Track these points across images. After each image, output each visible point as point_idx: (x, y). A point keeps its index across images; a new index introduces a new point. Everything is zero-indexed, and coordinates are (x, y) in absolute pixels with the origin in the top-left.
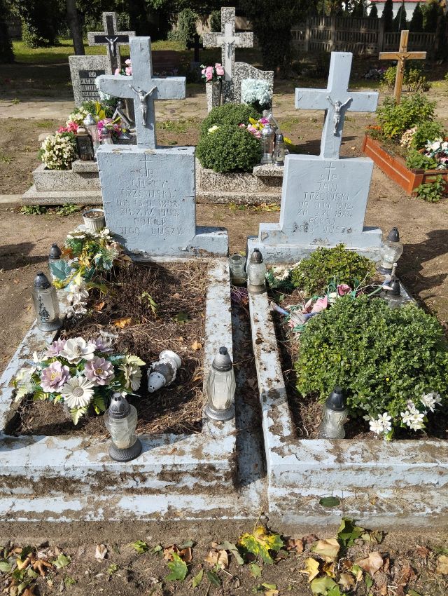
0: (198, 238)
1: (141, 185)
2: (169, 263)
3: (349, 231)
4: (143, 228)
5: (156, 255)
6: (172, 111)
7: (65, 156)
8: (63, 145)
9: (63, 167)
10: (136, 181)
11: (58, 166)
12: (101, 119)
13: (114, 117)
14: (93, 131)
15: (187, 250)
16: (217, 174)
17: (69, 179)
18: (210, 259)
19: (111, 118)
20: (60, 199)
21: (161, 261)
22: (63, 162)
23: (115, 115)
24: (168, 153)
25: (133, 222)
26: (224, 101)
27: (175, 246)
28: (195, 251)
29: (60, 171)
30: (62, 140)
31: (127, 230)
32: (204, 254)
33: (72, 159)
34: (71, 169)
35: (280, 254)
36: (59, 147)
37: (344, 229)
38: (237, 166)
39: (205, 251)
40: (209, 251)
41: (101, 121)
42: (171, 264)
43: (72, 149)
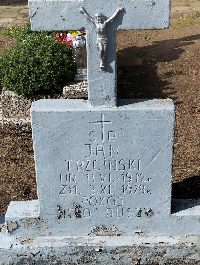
3: (149, 213)
16: (20, 97)
35: (38, 256)
37: (140, 212)
38: (42, 87)
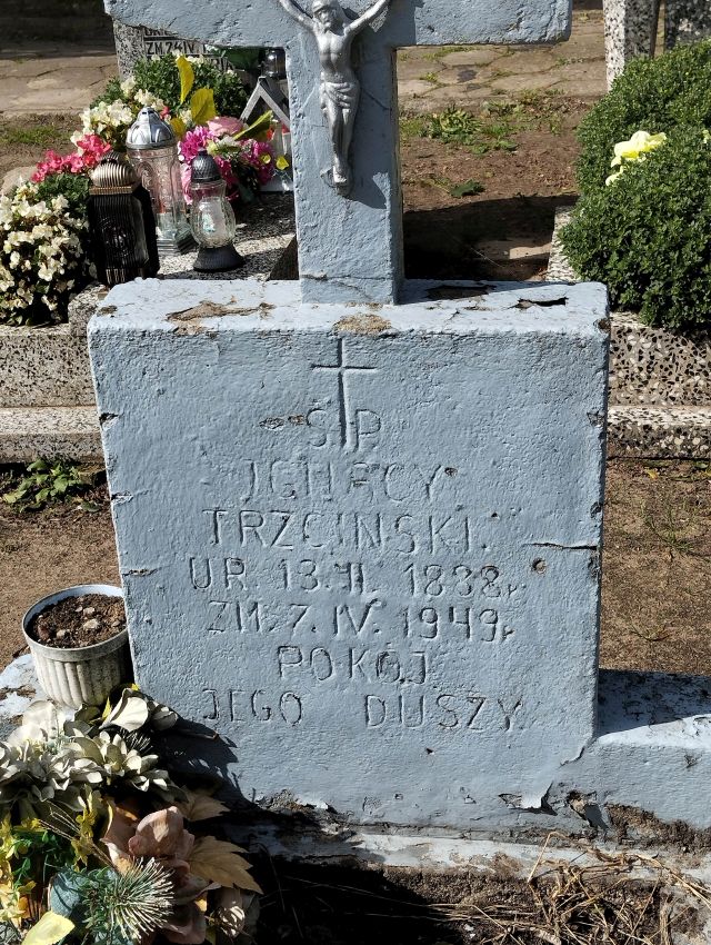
0: (607, 751)
1: (317, 489)
2: (448, 878)
4: (320, 694)
5: (382, 827)
6: (466, 73)
7: (45, 274)
8: (40, 231)
9: (36, 315)
10: (288, 469)
11: (19, 311)
12: (200, 120)
13: (246, 114)
14: (162, 170)
15: (546, 808)
17: (57, 363)
18: (671, 858)
19: (237, 114)
20: (15, 441)
21: (409, 863)
22: (38, 296)
23: (251, 103)
24: (461, 327)
25: (271, 667)
26: (672, 34)
27: (485, 787)
28: (591, 814)
29: (25, 331)
30: (40, 210)
31: (240, 701)
32: (639, 831)
33: (71, 284)
34: (65, 320)
36: (23, 237)
39: (646, 816)
40: (667, 814)
41: (198, 131)
42: (460, 880)
43: (76, 242)
